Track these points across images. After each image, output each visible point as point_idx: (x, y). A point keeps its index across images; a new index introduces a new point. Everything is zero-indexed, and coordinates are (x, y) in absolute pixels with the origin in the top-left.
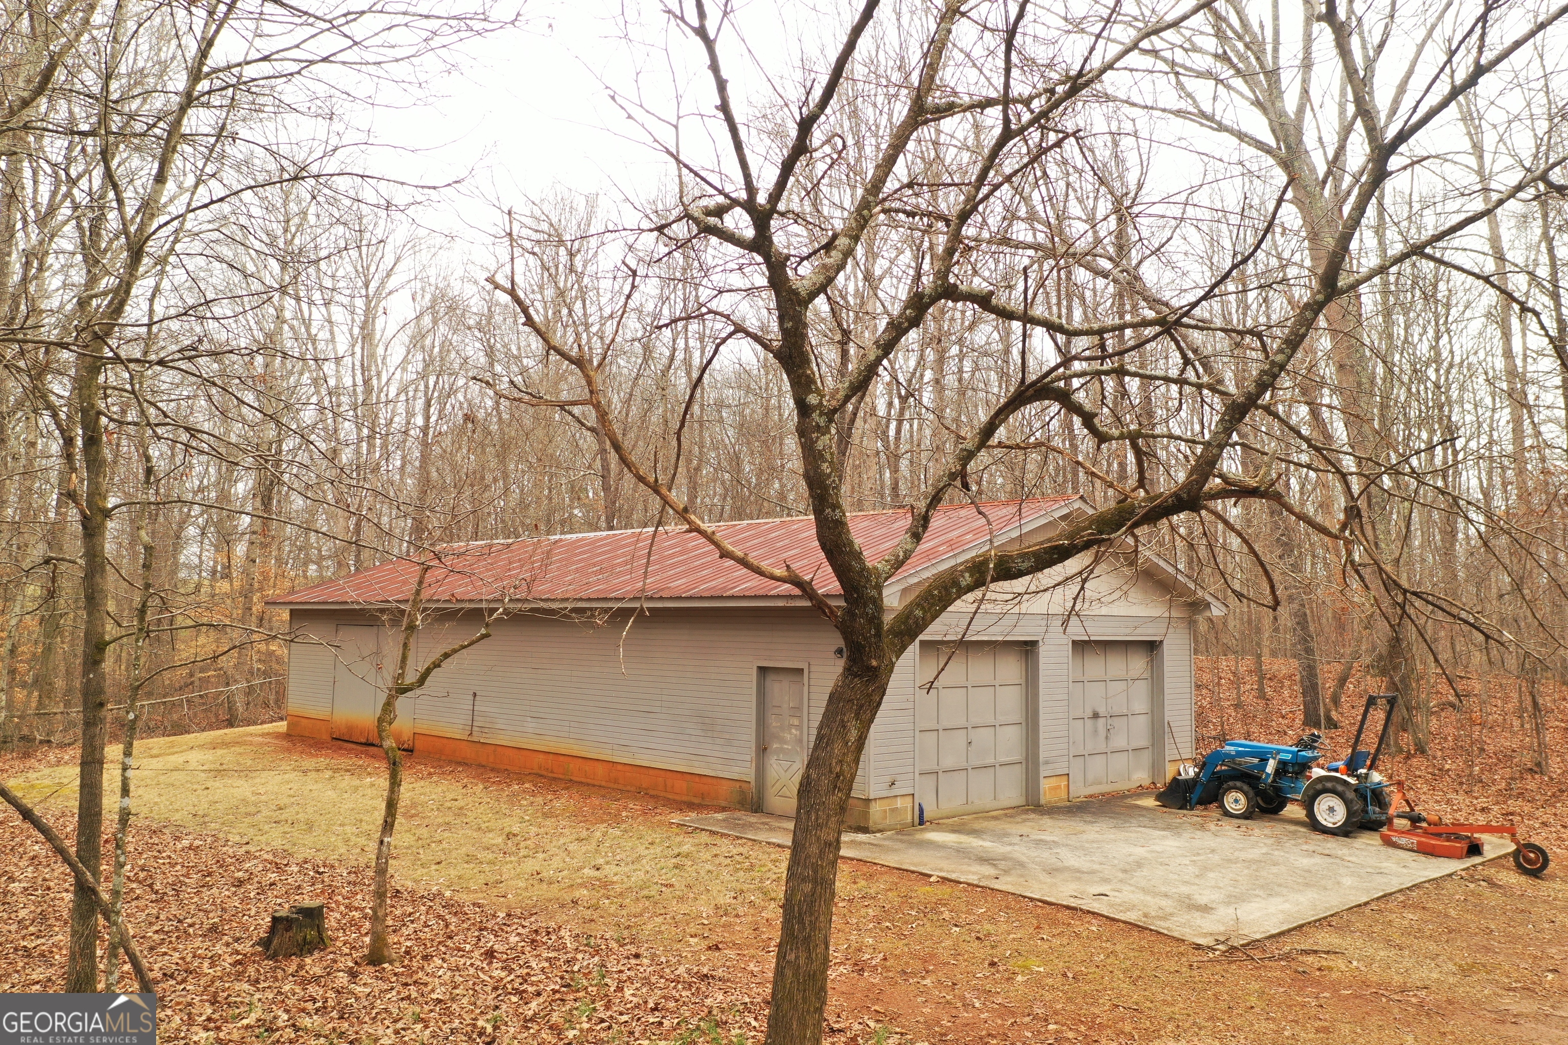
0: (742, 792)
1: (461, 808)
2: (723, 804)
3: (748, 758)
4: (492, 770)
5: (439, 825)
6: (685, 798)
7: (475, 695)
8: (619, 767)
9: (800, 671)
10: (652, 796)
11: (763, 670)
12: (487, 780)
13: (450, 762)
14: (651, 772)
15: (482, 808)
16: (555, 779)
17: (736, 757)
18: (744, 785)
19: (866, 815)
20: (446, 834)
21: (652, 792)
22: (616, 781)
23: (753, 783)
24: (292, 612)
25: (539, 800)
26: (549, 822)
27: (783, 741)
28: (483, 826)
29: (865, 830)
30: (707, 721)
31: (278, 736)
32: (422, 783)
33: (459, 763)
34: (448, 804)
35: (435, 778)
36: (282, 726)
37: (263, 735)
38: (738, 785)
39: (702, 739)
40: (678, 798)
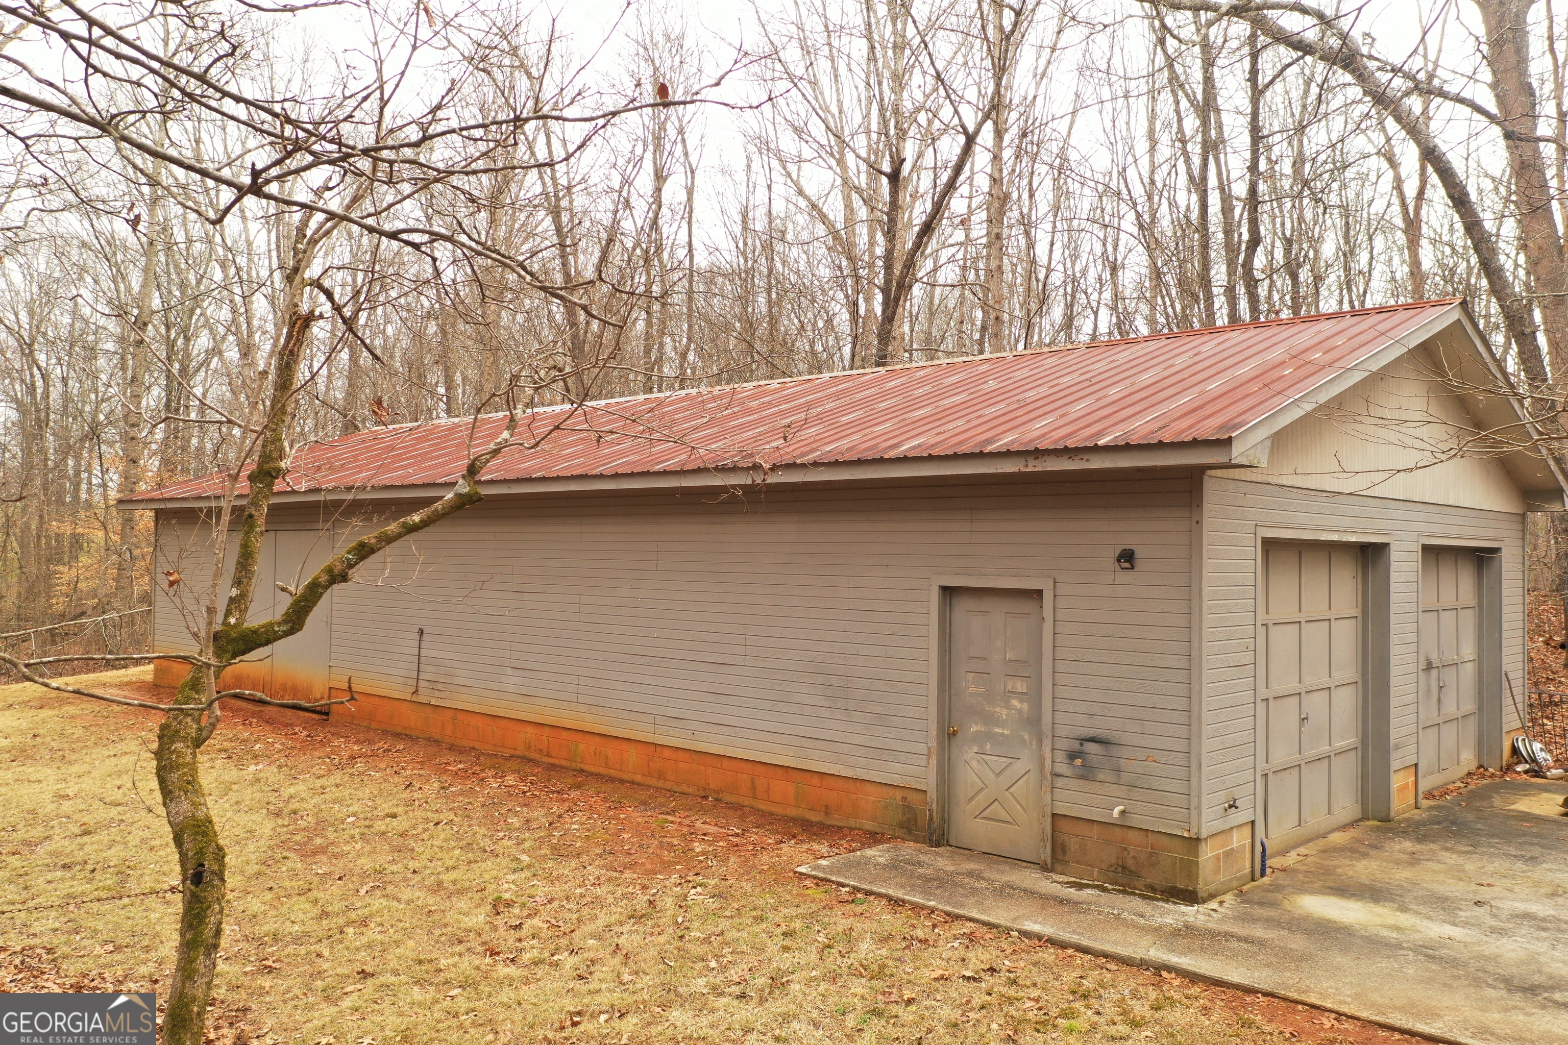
0: (907, 808)
1: (403, 835)
2: (869, 825)
3: (923, 748)
4: (452, 748)
5: (364, 875)
6: (792, 812)
7: (421, 632)
8: (667, 753)
9: (1038, 594)
10: (730, 806)
11: (948, 592)
12: (441, 770)
13: (385, 733)
14: (726, 764)
15: (443, 834)
16: (553, 767)
17: (896, 745)
18: (913, 797)
19: (1190, 867)
20: (378, 902)
21: (727, 798)
22: (661, 775)
23: (932, 794)
24: (159, 514)
25: (539, 815)
26: (566, 868)
27: (990, 719)
28: (447, 878)
29: (1191, 897)
30: (835, 680)
31: (140, 686)
32: (337, 777)
33: (397, 736)
34: (380, 826)
35: (360, 766)
36: (146, 672)
37: (120, 686)
38: (899, 795)
39: (825, 713)
40: (778, 810)
